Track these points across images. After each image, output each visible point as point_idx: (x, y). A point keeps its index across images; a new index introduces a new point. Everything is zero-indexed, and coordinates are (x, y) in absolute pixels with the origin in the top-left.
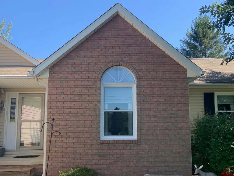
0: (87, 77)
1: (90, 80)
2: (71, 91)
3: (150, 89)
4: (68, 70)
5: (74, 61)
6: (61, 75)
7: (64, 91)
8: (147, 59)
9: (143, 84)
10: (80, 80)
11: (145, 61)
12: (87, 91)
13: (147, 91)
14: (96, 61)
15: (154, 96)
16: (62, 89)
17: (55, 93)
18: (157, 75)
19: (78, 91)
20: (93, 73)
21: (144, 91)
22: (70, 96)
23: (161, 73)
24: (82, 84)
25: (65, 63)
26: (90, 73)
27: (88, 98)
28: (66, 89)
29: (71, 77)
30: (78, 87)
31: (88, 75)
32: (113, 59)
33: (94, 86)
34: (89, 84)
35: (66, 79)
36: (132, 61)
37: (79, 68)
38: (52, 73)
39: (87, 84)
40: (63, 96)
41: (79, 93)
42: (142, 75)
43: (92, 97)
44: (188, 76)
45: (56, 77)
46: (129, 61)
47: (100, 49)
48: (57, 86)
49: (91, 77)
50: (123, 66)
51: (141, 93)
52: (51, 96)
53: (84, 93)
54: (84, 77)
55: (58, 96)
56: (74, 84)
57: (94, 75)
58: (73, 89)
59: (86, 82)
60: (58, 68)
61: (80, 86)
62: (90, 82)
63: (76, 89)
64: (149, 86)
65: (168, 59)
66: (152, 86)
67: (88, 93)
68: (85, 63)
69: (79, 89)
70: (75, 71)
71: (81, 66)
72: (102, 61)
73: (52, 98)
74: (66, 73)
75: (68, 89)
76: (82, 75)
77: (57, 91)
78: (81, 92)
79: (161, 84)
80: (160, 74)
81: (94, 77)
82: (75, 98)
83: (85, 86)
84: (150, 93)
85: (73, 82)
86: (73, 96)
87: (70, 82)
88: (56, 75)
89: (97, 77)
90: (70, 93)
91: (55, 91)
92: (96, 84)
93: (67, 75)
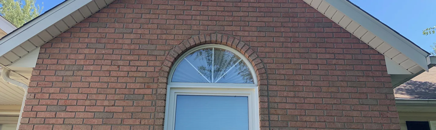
0: (134, 69)
2: (88, 103)
3: (296, 100)
4: (87, 51)
5: (107, 30)
6: (67, 62)
7: (69, 102)
8: (283, 30)
9: (275, 88)
10: (114, 74)
11: (278, 34)
12: (130, 103)
13: (287, 106)
14: (159, 31)
15: (308, 119)
16: (64, 96)
17: (44, 108)
18: (311, 67)
19: (106, 103)
20: (150, 58)
21: (280, 106)
22: (82, 115)
23: (319, 62)
24: (119, 85)
25: (81, 35)
26: (143, 58)
27: (130, 122)
28: (74, 96)
29: (91, 68)
30: (109, 91)
31: (138, 63)
32: (202, 28)
33: (149, 91)
34: (138, 86)
35: (80, 73)
36: (246, 34)
37: (116, 46)
38: (43, 56)
39: (132, 86)
40: (63, 115)
41: (107, 109)
42: (273, 66)
43: (141, 119)
44: (390, 72)
45: (53, 67)
46: (240, 33)
47: (171, 5)
48: (52, 90)
49: (142, 69)
50: (226, 45)
51: (272, 111)
52: (32, 114)
53: (120, 109)
54: (126, 69)
55: (48, 115)
56: (98, 85)
57: (151, 63)
58: (94, 97)
59: (129, 80)
60: (62, 46)
61: (114, 90)
62: (141, 80)
63: (102, 97)
64: (292, 94)
65: (334, 30)
66: (300, 94)
67: (132, 109)
68: (132, 36)
69: (109, 97)
70: (104, 52)
71: (120, 41)
72: (175, 32)
73: (35, 121)
74: (81, 57)
75: (80, 96)
76: (120, 63)
77: (49, 102)
78: (113, 106)
79: (324, 89)
80: (317, 64)
81: (152, 69)
82: (96, 121)
83: (125, 91)
84: (297, 112)
85: (97, 79)
86: (90, 115)
87: (89, 79)
88: (55, 61)
89: (160, 68)
90: (82, 109)
91: (44, 103)
92: (155, 86)
93: (82, 62)
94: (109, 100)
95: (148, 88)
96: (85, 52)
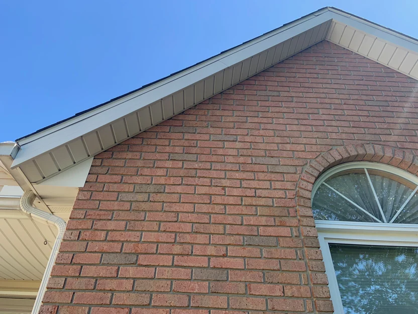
0: (251, 193)
1: (262, 202)
2: (177, 249)
4: (169, 164)
5: (197, 137)
6: (138, 180)
7: (141, 248)
10: (218, 200)
12: (256, 252)
14: (278, 140)
16: (134, 236)
17: (96, 258)
19: (211, 250)
20: (273, 176)
22: (168, 273)
24: (230, 219)
25: (158, 142)
26: (261, 176)
27: (264, 289)
28: (152, 237)
29: (179, 189)
30: (212, 228)
31: (254, 184)
32: (344, 136)
33: (284, 231)
35: (159, 197)
37: (214, 158)
38: (99, 170)
39: (253, 220)
40: (131, 271)
41: (214, 262)
43: (284, 284)
45: (115, 187)
47: (287, 108)
48: (111, 225)
49: (264, 193)
52: (72, 270)
53: (239, 263)
54: (236, 192)
55: (102, 271)
56: (193, 218)
57: (277, 185)
58: (188, 238)
59: (245, 211)
60: (129, 157)
61: (221, 227)
62: (266, 211)
63: (201, 239)
67: (262, 264)
68: (238, 145)
69: (215, 239)
70: (196, 166)
71: (220, 152)
72: (304, 141)
73: (76, 284)
74: (160, 172)
75: (163, 237)
76: (226, 183)
77: (106, 246)
78: (224, 256)
81: (280, 194)
82: (196, 287)
83: (242, 230)
85: (189, 207)
86: (183, 273)
87: (176, 208)
88: (117, 178)
89: (294, 192)
90: (168, 260)
91: (96, 249)
92: (294, 222)
93: (162, 181)
94: (215, 245)
95: (282, 225)
96: (166, 165)
